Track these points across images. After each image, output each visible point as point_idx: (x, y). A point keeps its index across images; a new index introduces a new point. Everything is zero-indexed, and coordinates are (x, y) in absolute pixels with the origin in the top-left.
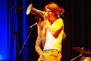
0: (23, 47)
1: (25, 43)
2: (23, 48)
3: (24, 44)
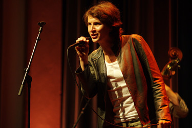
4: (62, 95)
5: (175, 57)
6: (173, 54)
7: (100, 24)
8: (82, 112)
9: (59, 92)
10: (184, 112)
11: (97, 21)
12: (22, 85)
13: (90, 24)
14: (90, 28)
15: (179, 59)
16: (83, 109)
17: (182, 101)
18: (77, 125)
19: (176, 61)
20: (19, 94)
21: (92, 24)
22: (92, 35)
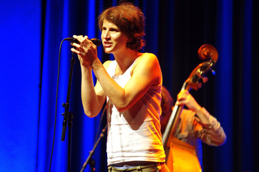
0: (85, 164)
1: (92, 152)
2: (86, 166)
3: (89, 154)
5: (208, 58)
6: (206, 53)
7: (117, 31)
8: (101, 135)
13: (105, 29)
14: (104, 34)
15: (213, 62)
19: (209, 63)
21: (108, 29)
22: (105, 42)
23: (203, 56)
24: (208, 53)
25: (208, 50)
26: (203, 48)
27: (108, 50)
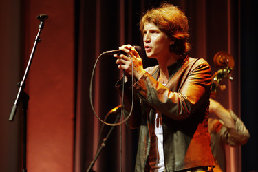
1: (92, 163)
4: (75, 119)
6: (222, 60)
7: (157, 32)
8: (103, 145)
9: (71, 116)
10: (242, 136)
11: (155, 28)
12: (14, 107)
13: (146, 32)
16: (105, 140)
17: (239, 121)
18: (96, 163)
20: (11, 118)
21: (148, 32)
23: (219, 63)
24: (224, 60)
25: (224, 57)
26: (219, 55)
27: (149, 55)
